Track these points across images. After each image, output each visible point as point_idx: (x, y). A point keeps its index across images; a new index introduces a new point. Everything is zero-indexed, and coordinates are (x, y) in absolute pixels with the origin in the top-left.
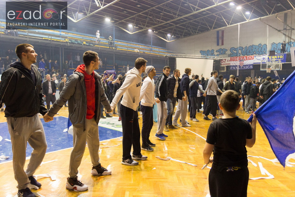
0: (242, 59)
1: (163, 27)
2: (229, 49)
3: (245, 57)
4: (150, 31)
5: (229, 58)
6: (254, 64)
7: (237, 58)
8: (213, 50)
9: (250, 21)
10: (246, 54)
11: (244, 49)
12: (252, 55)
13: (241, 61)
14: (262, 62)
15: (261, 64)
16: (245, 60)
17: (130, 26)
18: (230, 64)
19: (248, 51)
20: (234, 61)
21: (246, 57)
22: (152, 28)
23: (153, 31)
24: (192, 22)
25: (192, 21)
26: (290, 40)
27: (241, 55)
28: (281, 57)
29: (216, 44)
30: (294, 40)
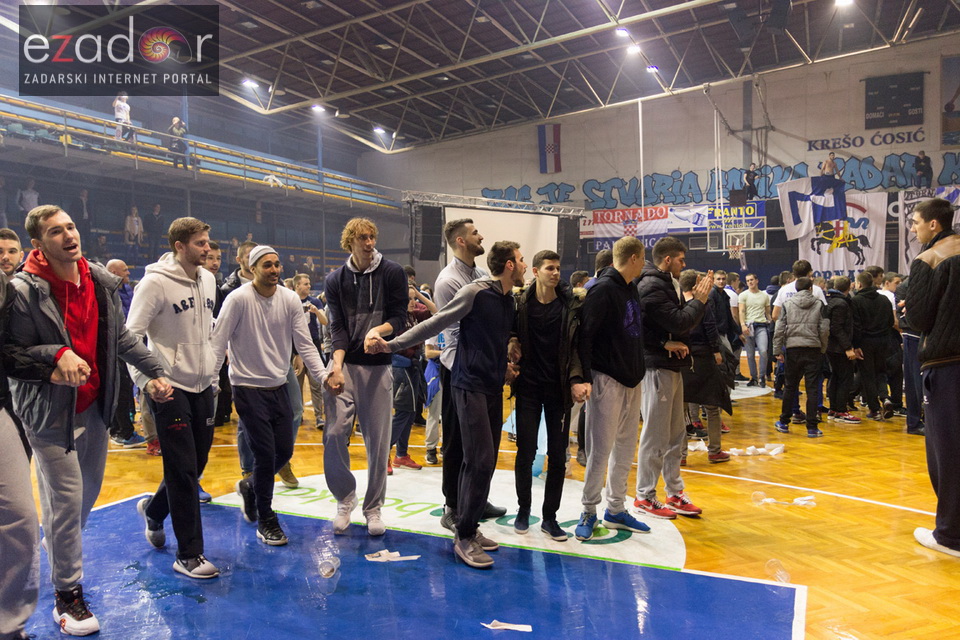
0: (631, 218)
1: (366, 99)
2: (578, 186)
3: (640, 211)
4: (318, 110)
5: (589, 215)
7: (614, 215)
8: (526, 188)
9: (675, 92)
10: (635, 202)
11: (627, 187)
12: (653, 204)
13: (627, 222)
14: (696, 226)
15: (708, 232)
16: (640, 219)
17: (250, 84)
18: (592, 233)
20: (607, 225)
21: (646, 212)
22: (328, 102)
23: (331, 111)
24: (472, 88)
25: (472, 85)
26: (765, 161)
27: (620, 206)
28: (750, 210)
29: (535, 169)
30: (774, 160)
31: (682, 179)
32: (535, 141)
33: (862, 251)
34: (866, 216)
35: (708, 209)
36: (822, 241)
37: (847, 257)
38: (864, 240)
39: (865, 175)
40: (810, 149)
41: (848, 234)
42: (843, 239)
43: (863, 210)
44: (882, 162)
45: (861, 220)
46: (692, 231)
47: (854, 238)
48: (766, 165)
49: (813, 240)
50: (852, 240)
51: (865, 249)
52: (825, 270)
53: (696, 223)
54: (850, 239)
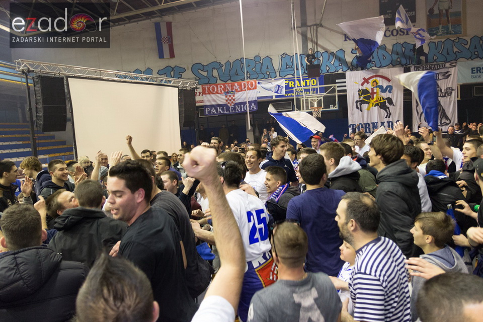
0: (230, 90)
2: (188, 69)
3: (236, 84)
6: (259, 100)
7: (217, 88)
8: (149, 70)
10: (230, 79)
11: (223, 68)
13: (228, 93)
14: (277, 94)
16: (236, 90)
18: (202, 101)
19: (233, 72)
20: (213, 95)
21: (240, 85)
26: (317, 48)
27: (219, 81)
28: (314, 81)
29: (154, 56)
30: (323, 48)
31: (261, 61)
32: (153, 35)
33: (389, 108)
34: (390, 84)
35: (284, 82)
36: (362, 102)
37: (379, 113)
38: (390, 101)
39: (381, 57)
40: (346, 40)
41: (379, 96)
42: (377, 101)
43: (389, 80)
44: (391, 48)
45: (387, 87)
46: (274, 98)
47: (383, 99)
48: (318, 51)
49: (357, 102)
50: (382, 101)
51: (391, 107)
53: (277, 92)
54: (381, 100)
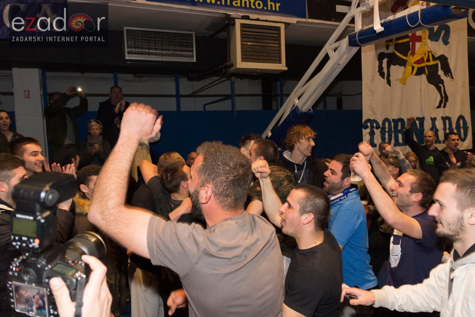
41: (426, 49)
42: (421, 61)
47: (434, 59)
49: (381, 57)
50: (432, 63)
51: (447, 81)
52: (396, 117)
54: (428, 60)
